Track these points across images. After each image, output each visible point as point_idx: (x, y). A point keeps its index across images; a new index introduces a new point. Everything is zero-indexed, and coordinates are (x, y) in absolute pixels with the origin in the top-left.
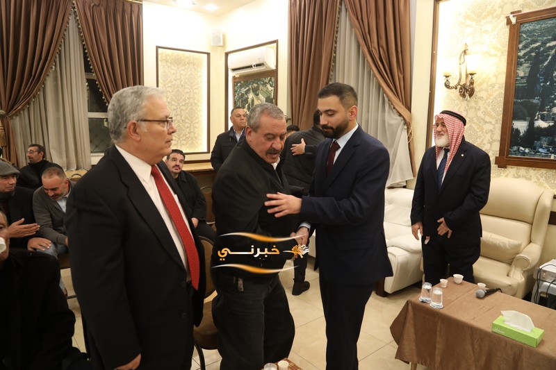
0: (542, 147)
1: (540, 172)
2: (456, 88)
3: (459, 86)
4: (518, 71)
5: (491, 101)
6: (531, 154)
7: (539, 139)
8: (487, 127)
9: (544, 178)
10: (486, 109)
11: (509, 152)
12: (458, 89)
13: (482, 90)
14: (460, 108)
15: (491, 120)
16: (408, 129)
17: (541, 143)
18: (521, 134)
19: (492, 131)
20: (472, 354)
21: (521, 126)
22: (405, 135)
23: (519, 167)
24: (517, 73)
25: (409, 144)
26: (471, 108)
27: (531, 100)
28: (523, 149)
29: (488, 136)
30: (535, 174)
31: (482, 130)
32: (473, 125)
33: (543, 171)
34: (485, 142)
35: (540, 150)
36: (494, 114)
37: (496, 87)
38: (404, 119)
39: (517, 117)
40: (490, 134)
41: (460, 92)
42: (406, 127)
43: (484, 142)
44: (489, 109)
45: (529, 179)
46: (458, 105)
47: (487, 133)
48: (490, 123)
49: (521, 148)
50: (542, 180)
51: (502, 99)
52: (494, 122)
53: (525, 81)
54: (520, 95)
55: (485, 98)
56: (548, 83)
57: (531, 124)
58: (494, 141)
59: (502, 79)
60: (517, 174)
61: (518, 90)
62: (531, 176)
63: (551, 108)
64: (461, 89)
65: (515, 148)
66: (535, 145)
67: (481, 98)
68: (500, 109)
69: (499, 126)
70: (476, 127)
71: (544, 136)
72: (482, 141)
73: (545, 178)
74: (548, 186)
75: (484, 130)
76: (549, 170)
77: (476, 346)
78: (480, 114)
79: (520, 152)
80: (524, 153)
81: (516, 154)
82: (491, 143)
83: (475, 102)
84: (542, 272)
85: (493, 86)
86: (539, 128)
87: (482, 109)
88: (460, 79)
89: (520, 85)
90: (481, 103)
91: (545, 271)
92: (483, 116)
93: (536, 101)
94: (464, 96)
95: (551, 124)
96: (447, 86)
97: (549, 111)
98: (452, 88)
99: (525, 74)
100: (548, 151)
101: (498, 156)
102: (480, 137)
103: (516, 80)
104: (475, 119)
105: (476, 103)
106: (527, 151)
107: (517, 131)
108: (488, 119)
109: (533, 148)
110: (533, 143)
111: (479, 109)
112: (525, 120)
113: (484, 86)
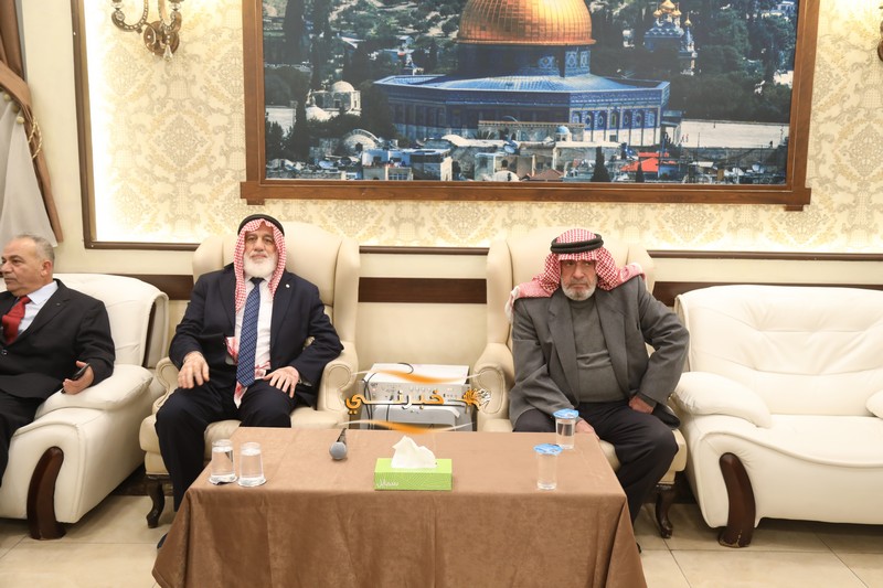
0: (323, 159)
1: (326, 207)
2: (140, 31)
3: (144, 27)
4: (265, 5)
5: (217, 65)
6: (307, 174)
7: (317, 145)
8: (215, 120)
9: (333, 218)
10: (209, 81)
11: (266, 172)
12: (142, 34)
13: (195, 39)
14: (150, 77)
15: (221, 105)
16: (28, 124)
17: (321, 151)
18: (285, 135)
19: (225, 129)
20: (345, 550)
21: (283, 117)
22: (19, 138)
23: (287, 201)
24: (264, 9)
25: (35, 161)
26: (176, 78)
27: (295, 67)
28: (291, 164)
29: (220, 139)
30: (318, 212)
31: (204, 127)
32: (186, 117)
33: (331, 204)
34: (215, 152)
35: (322, 164)
36: (226, 93)
37: (226, 35)
38: (13, 97)
39: (273, 99)
40: (222, 135)
41: (146, 40)
42: (20, 119)
43: (212, 153)
44: (215, 81)
45: (309, 222)
46: (144, 69)
47: (217, 134)
48: (220, 111)
49: (288, 162)
50: (331, 221)
51: (240, 62)
52: (228, 110)
53: (279, 26)
54: (275, 55)
55: (204, 57)
56: (322, 35)
57: (301, 115)
58: (233, 149)
59: (236, 19)
60: (286, 215)
61: (268, 44)
62: (310, 217)
63: (332, 83)
64: (148, 32)
65: (276, 163)
66: (311, 155)
67: (193, 57)
68: (239, 82)
69: (239, 118)
70: (191, 122)
71: (326, 136)
72: (208, 151)
73: (336, 217)
74: (342, 233)
75: (210, 128)
76: (340, 202)
77: (351, 531)
78: (196, 91)
79: (286, 171)
80: (294, 173)
81: (278, 175)
82: (226, 154)
83: (184, 65)
84: (370, 387)
85: (217, 32)
86: (315, 122)
87: (201, 82)
88: (146, 10)
89: (272, 34)
90: (196, 68)
91: (374, 385)
92: (203, 97)
93: (304, 68)
94: (157, 50)
95: (335, 114)
96: (118, 22)
97: (329, 89)
98: (130, 29)
99: (279, 12)
100: (335, 165)
101: (245, 180)
102: (202, 142)
103: (264, 23)
104: (187, 103)
105: (186, 66)
106: (299, 167)
107: (277, 128)
108: (214, 103)
109: (309, 161)
110: (308, 152)
111: (193, 81)
112: (288, 105)
113: (200, 31)
